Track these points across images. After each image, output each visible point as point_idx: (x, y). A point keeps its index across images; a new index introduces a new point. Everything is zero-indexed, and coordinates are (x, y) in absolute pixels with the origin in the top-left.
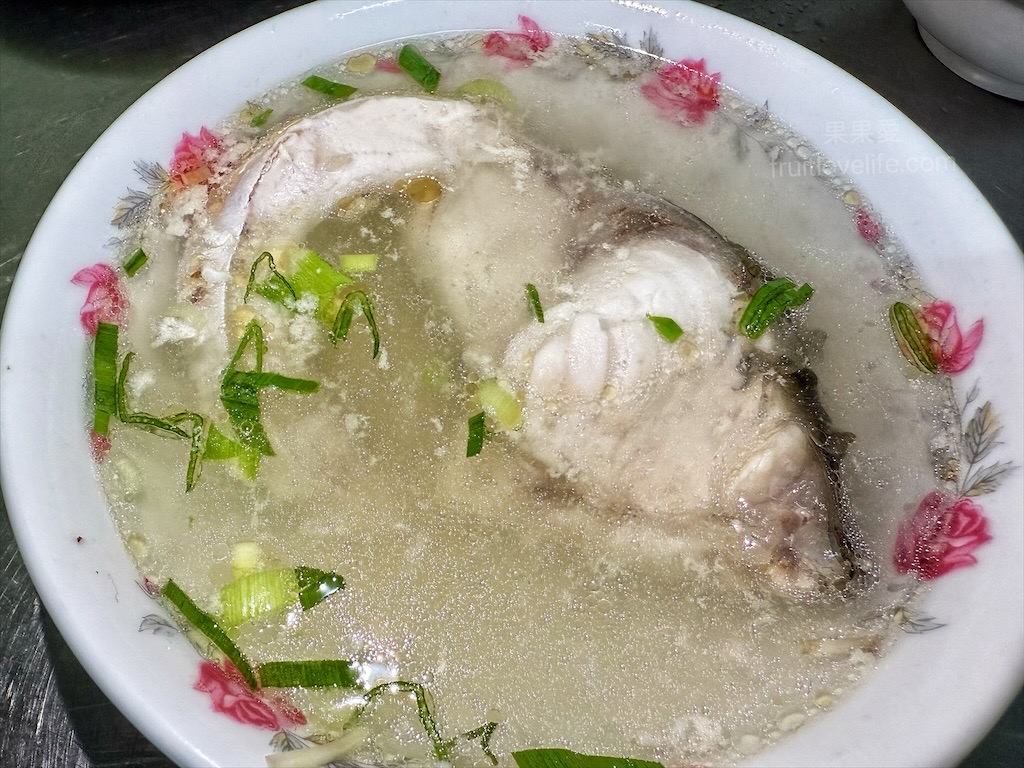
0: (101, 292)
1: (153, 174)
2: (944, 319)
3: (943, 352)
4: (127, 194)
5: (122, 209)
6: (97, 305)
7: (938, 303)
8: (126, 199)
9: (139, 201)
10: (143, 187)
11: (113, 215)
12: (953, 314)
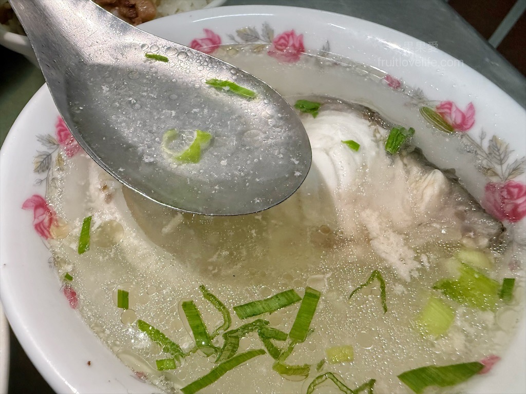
0: (40, 211)
1: (49, 141)
2: (450, 109)
3: (455, 123)
4: (37, 154)
5: (37, 163)
6: (41, 218)
7: (443, 103)
8: (38, 157)
9: (45, 156)
10: (44, 149)
11: (33, 167)
12: (453, 105)
